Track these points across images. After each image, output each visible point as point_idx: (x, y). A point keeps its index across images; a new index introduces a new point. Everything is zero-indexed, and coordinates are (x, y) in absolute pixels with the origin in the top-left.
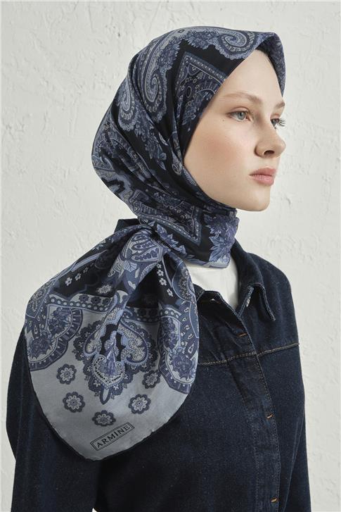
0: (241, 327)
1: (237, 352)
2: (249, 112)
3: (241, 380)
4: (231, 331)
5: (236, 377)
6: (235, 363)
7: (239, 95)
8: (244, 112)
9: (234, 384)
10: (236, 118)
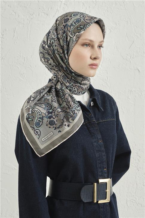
0: (90, 112)
1: (89, 121)
2: (90, 44)
3: (90, 129)
4: (86, 113)
5: (88, 128)
6: (88, 124)
7: (86, 39)
8: (88, 44)
9: (87, 130)
10: (85, 46)
